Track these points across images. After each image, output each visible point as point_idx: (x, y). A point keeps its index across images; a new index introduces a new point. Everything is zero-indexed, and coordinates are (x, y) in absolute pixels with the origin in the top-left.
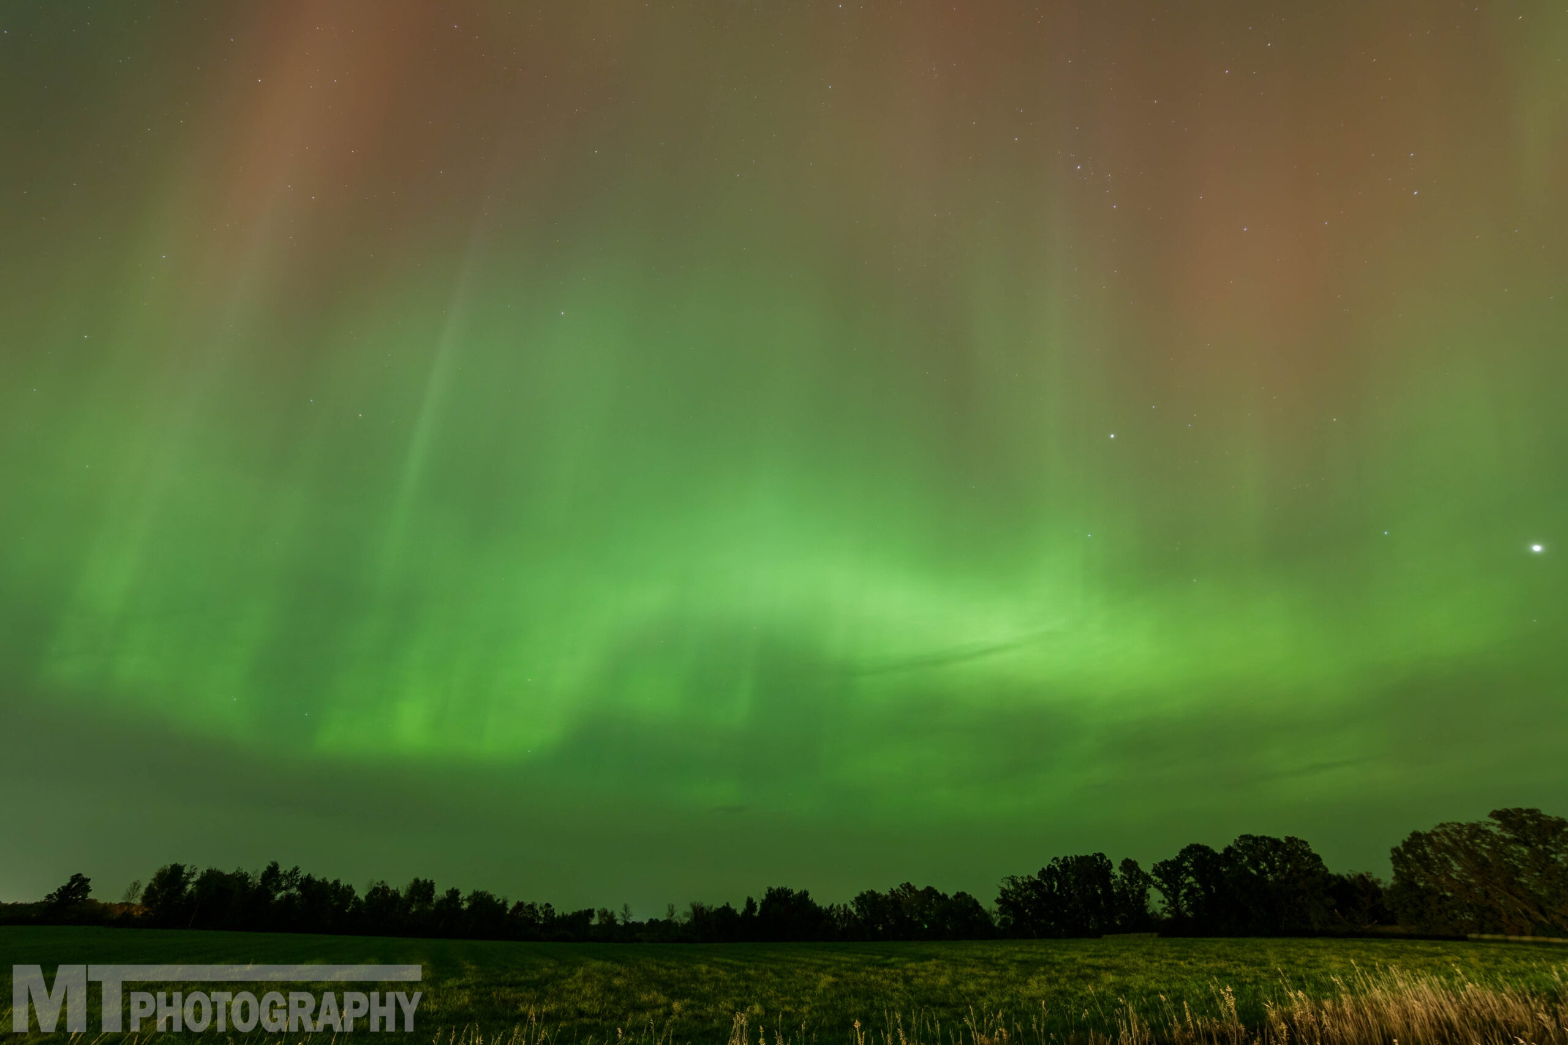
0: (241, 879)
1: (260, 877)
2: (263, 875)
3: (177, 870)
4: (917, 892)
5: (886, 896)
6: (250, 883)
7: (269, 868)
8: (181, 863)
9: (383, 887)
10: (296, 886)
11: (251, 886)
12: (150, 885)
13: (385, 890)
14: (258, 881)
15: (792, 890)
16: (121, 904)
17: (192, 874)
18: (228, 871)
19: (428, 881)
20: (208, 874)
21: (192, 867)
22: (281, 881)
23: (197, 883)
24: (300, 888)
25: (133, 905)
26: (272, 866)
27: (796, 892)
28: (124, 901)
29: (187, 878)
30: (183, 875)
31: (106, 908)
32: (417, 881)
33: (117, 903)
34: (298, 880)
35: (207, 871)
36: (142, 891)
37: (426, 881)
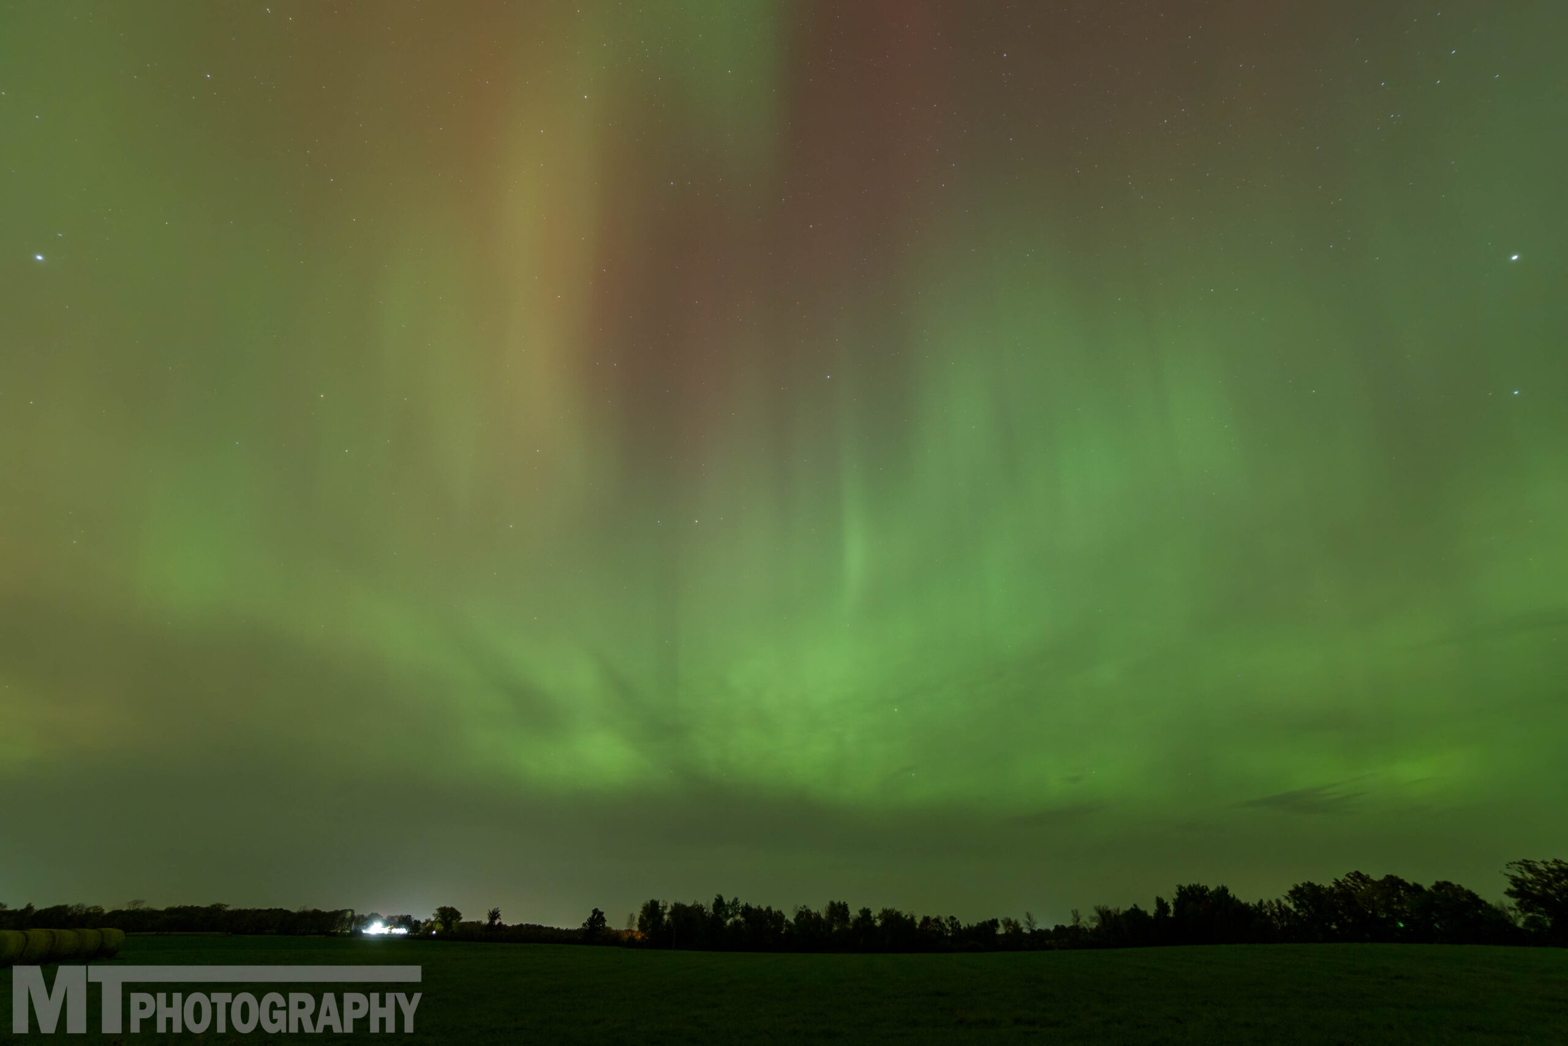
0: (699, 909)
1: (712, 907)
2: (714, 906)
3: (654, 904)
4: (1373, 882)
5: (1331, 889)
6: (706, 913)
7: (716, 899)
8: (656, 899)
9: (806, 910)
10: (740, 913)
11: (707, 915)
12: (641, 916)
13: (808, 913)
14: (711, 911)
15: (1207, 889)
16: (626, 930)
17: (665, 907)
18: (689, 904)
19: (842, 903)
20: (676, 906)
21: (663, 901)
22: (727, 910)
23: (670, 914)
24: (743, 915)
25: (634, 931)
26: (718, 898)
27: (1212, 888)
28: (627, 928)
29: (663, 910)
30: (660, 908)
31: (618, 933)
32: (832, 904)
33: (624, 929)
34: (739, 909)
35: (675, 904)
36: (637, 921)
37: (840, 902)
